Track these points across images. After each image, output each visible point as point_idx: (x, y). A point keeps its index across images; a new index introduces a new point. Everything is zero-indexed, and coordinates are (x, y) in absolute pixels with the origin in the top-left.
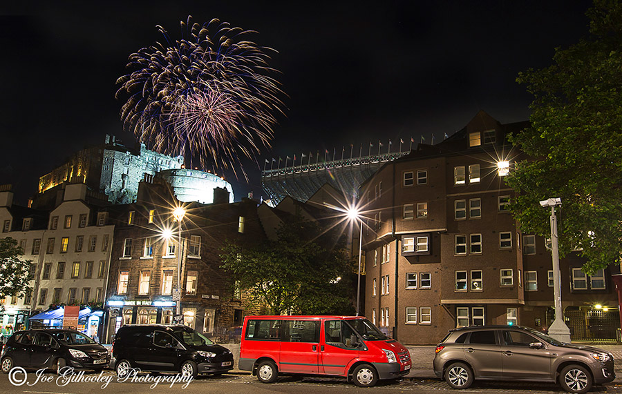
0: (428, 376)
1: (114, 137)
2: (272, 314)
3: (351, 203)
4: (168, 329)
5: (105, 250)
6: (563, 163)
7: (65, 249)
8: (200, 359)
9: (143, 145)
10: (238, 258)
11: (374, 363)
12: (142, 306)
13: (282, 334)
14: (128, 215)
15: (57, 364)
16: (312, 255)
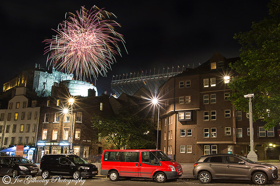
0: (190, 177)
1: (39, 65)
2: (116, 149)
3: (154, 96)
4: (66, 156)
5: (36, 119)
6: (255, 77)
7: (16, 118)
8: (82, 170)
9: (53, 68)
10: (100, 122)
11: (165, 172)
12: (54, 145)
13: (121, 158)
14: (47, 102)
15: (13, 173)
16: (135, 121)
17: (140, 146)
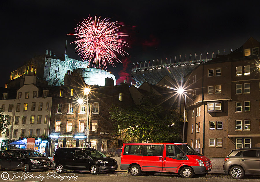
0: (220, 173)
1: (50, 51)
2: (138, 142)
3: (180, 85)
4: (82, 149)
5: (47, 109)
7: (26, 109)
8: (100, 164)
9: (66, 55)
10: (119, 114)
11: (192, 166)
12: (68, 138)
13: (143, 152)
14: (60, 92)
15: (24, 167)
16: (159, 112)
17: (165, 139)
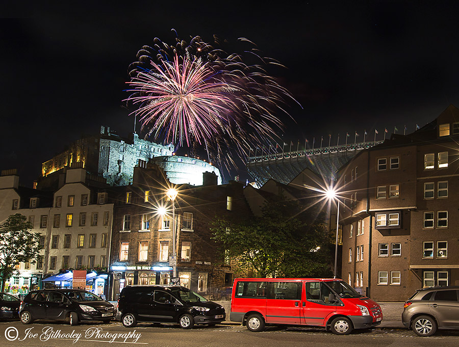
0: (397, 326)
1: (109, 128)
2: (258, 277)
4: (166, 289)
5: (106, 224)
7: (70, 224)
8: (196, 313)
9: (136, 135)
10: (227, 231)
11: (349, 316)
12: (142, 270)
13: (268, 293)
14: (126, 196)
15: (69, 317)
16: (294, 228)
17: (304, 272)
